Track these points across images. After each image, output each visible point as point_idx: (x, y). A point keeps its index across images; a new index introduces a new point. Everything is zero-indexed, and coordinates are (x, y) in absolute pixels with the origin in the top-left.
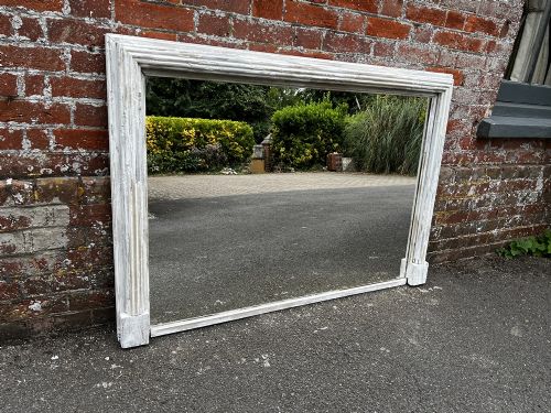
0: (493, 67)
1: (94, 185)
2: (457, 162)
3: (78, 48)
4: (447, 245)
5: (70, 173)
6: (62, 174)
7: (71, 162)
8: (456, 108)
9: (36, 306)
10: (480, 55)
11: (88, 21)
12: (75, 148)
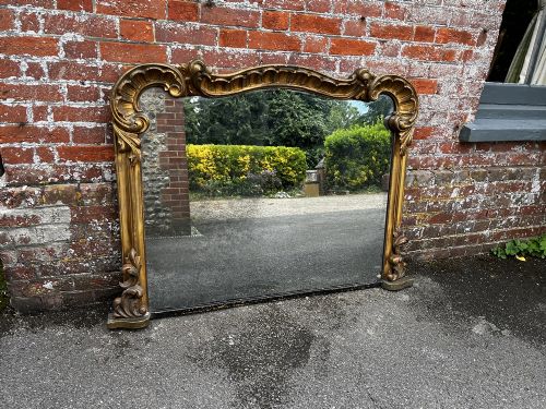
0: (472, 74)
1: (89, 191)
3: (72, 83)
4: (432, 244)
6: (66, 182)
7: (72, 172)
8: (433, 115)
9: (48, 285)
11: (80, 61)
12: (75, 161)
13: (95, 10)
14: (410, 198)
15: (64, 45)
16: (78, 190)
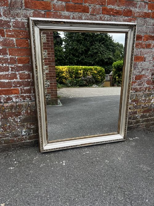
1: (7, 106)
2: (146, 90)
4: (144, 121)
5: (1, 102)
7: (1, 99)
8: (143, 70)
10: (151, 49)
11: (1, 56)
12: (1, 95)
13: (6, 36)
14: (134, 103)
16: (3, 106)
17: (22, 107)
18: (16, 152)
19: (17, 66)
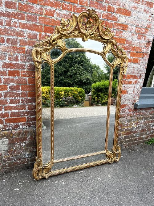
0: (138, 87)
1: (15, 133)
2: (128, 116)
3: (11, 98)
4: (127, 141)
5: (9, 129)
6: (7, 130)
7: (9, 127)
8: (126, 100)
10: (132, 85)
11: (14, 92)
12: (10, 123)
13: (20, 76)
14: (119, 127)
15: (10, 87)
17: (28, 133)
18: (19, 174)
19: (27, 99)
